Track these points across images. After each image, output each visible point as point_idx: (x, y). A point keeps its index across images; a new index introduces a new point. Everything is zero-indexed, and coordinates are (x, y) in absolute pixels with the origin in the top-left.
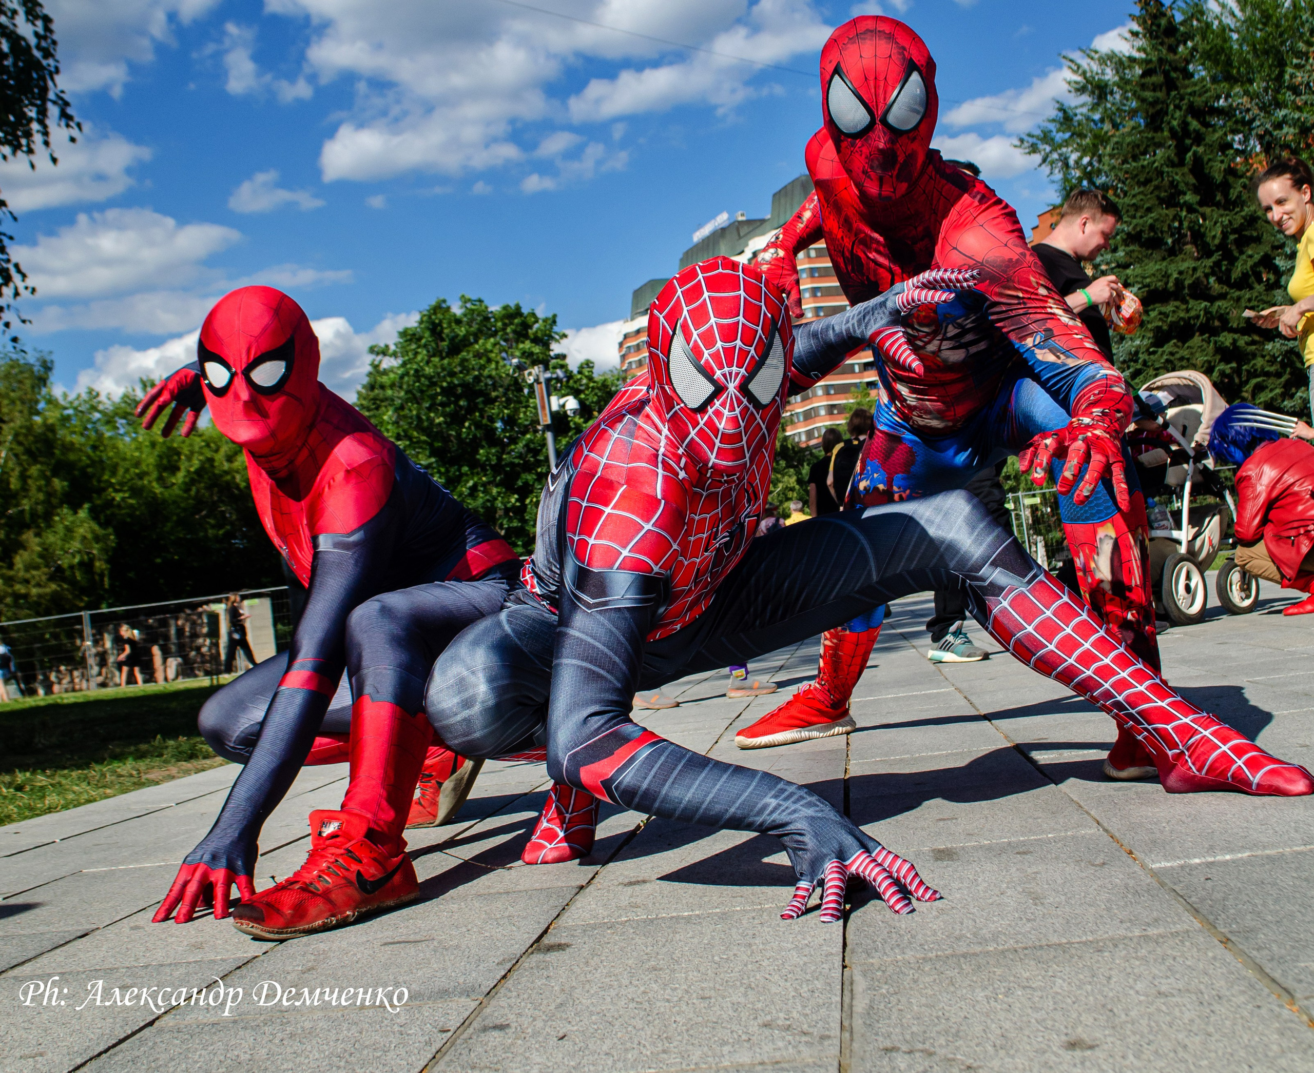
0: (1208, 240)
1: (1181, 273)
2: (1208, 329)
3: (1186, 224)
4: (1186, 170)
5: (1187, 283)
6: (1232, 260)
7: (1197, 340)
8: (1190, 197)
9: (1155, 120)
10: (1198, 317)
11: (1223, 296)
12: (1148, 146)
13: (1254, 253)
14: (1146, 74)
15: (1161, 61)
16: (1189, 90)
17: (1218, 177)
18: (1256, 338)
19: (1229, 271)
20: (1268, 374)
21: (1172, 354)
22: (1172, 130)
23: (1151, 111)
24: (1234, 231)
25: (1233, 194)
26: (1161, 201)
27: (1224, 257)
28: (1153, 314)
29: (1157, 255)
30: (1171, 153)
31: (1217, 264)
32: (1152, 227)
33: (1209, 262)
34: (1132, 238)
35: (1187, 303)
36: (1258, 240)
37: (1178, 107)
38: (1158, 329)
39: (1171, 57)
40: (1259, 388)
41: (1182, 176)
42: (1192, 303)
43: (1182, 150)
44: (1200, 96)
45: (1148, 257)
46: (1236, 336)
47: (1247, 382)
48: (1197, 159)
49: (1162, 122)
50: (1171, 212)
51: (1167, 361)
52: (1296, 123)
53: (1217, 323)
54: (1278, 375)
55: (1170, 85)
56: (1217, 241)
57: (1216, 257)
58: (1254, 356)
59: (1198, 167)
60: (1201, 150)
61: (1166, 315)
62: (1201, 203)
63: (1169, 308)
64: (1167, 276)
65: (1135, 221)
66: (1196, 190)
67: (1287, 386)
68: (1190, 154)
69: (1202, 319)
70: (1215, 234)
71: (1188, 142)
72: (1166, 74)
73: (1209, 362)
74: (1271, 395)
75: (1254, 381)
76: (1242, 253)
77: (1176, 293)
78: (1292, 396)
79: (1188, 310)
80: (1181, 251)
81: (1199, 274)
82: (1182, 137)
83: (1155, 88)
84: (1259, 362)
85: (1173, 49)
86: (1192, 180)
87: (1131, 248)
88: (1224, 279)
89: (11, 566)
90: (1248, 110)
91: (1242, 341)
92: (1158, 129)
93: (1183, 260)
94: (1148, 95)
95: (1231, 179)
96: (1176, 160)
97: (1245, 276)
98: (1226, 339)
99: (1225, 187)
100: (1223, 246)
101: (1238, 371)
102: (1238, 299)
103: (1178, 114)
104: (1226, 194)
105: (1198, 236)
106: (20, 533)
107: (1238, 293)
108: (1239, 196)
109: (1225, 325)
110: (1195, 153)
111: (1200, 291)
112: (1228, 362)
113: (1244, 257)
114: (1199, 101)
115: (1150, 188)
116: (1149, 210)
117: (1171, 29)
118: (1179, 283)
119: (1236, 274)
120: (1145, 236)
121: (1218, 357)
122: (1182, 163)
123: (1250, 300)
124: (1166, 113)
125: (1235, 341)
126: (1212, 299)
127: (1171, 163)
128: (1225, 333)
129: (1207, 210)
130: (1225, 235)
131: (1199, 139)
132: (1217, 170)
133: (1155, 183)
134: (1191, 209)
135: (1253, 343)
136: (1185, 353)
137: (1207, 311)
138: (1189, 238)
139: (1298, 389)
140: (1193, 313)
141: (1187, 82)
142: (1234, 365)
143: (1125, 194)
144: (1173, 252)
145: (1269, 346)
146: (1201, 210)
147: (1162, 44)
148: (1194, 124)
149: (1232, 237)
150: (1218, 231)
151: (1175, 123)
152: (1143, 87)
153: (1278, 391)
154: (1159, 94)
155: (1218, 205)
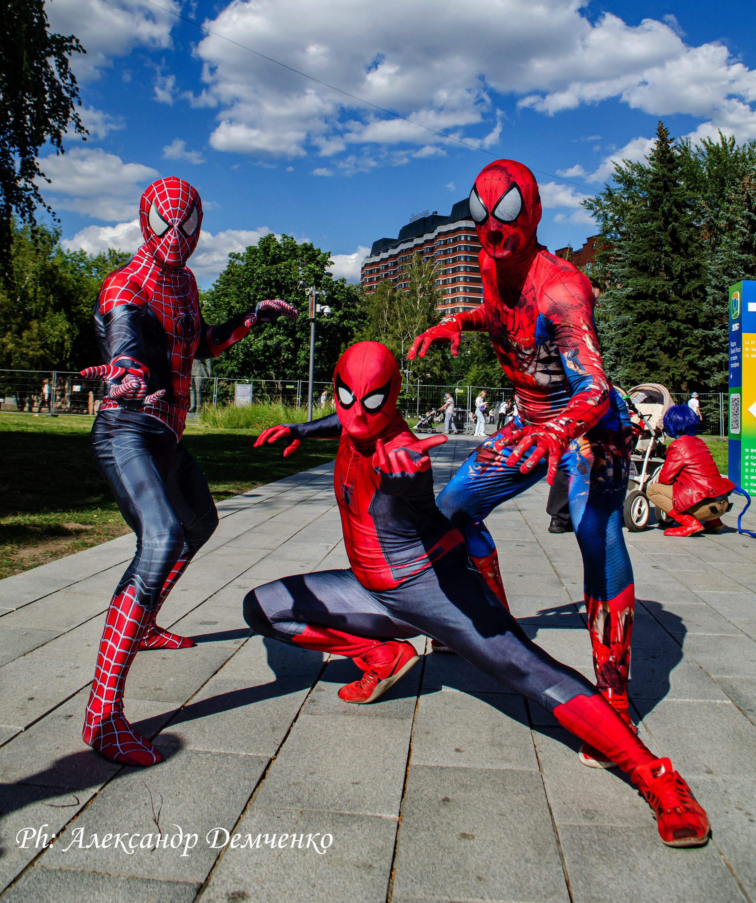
0: (673, 272)
1: (656, 286)
2: (666, 317)
3: (663, 262)
4: (667, 234)
5: (658, 292)
6: (684, 284)
7: (659, 322)
8: (667, 248)
9: (655, 206)
10: (661, 310)
11: (676, 302)
12: (649, 218)
13: (695, 283)
14: (654, 181)
15: (664, 175)
16: (675, 193)
17: (683, 241)
18: (690, 326)
19: (681, 290)
20: (693, 346)
21: (645, 327)
22: (663, 211)
23: (654, 200)
24: (687, 270)
25: (690, 250)
26: (652, 247)
27: (680, 282)
28: (638, 305)
29: (646, 275)
30: (660, 223)
31: (676, 285)
32: (645, 260)
33: (672, 283)
34: (634, 264)
35: (657, 302)
36: (699, 277)
37: (668, 201)
38: (639, 313)
39: (669, 174)
40: (687, 352)
41: (664, 236)
42: (659, 302)
43: (667, 223)
44: (681, 197)
45: (640, 275)
46: (680, 324)
47: (681, 348)
48: (674, 229)
49: (659, 207)
50: (656, 254)
51: (642, 331)
52: (728, 219)
53: (671, 315)
54: (698, 347)
55: (666, 188)
56: (677, 273)
57: (675, 281)
58: (687, 335)
59: (674, 233)
60: (676, 224)
61: (645, 307)
62: (672, 252)
63: (647, 304)
64: (649, 287)
65: (637, 256)
66: (671, 245)
67: (701, 353)
68: (671, 226)
69: (663, 312)
70: (677, 269)
71: (670, 219)
72: (665, 183)
73: (663, 335)
74: (692, 357)
75: (685, 348)
76: (689, 281)
77: (652, 296)
78: (703, 359)
79: (657, 306)
80: (658, 275)
81: (665, 288)
82: (668, 216)
83: (659, 189)
84: (689, 339)
85: (670, 170)
86: (670, 240)
87: (633, 269)
88: (678, 293)
89: (21, 338)
90: (704, 207)
91: (683, 326)
92: (656, 210)
93: (658, 280)
94: (653, 191)
95: (690, 242)
96: (663, 228)
97: (689, 293)
98: (674, 324)
99: (686, 246)
100: (680, 276)
101: (678, 342)
102: (684, 304)
103: (668, 204)
104: (686, 250)
105: (668, 270)
106: (30, 320)
107: (684, 301)
108: (692, 252)
109: (675, 318)
110: (673, 226)
111: (664, 297)
112: (673, 337)
113: (690, 284)
114: (679, 199)
115: (647, 239)
116: (645, 251)
117: (671, 160)
118: (654, 291)
119: (685, 292)
120: (640, 265)
121: (669, 333)
122: (666, 230)
123: (689, 306)
124: (662, 203)
125: (679, 326)
126: (670, 302)
127: (659, 229)
128: (674, 321)
129: (675, 256)
130: (682, 271)
131: (676, 219)
132: (684, 235)
133: (651, 238)
134: (667, 255)
135: (688, 328)
136: (652, 328)
137: (666, 308)
138: (663, 269)
139: (707, 356)
140: (659, 308)
141: (675, 188)
142: (676, 338)
143: (634, 241)
144: (653, 274)
145: (696, 332)
146: (672, 255)
147: (665, 167)
148: (675, 211)
149: (686, 273)
150: (679, 268)
151: (665, 208)
152: (652, 187)
153: (697, 356)
154: (659, 192)
155: (681, 255)
